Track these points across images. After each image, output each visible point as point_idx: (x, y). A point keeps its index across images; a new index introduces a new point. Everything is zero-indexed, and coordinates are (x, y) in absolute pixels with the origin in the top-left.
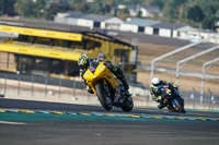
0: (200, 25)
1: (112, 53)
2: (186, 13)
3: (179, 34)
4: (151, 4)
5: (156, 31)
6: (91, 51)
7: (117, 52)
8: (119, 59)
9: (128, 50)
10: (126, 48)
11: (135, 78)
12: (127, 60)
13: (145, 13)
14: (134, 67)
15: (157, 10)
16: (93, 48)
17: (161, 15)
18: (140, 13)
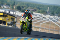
0: (21, 11)
1: (10, 18)
2: (16, 8)
3: (15, 13)
4: (6, 5)
5: (9, 12)
6: (5, 18)
7: (12, 18)
8: (12, 20)
9: (14, 18)
10: (14, 17)
11: (16, 25)
12: (14, 21)
13: (5, 7)
14: (16, 22)
15: (8, 6)
16: (5, 17)
17: (9, 8)
18: (4, 7)
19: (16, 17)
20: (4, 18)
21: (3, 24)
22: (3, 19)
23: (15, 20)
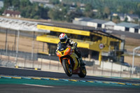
1: (109, 44)
5: (136, 30)
6: (95, 43)
7: (112, 43)
8: (113, 48)
9: (119, 42)
10: (118, 40)
11: (123, 60)
12: (118, 49)
14: (122, 53)
15: (137, 17)
19: (122, 41)
20: (92, 43)
21: (91, 58)
22: (90, 46)
23: (121, 46)
